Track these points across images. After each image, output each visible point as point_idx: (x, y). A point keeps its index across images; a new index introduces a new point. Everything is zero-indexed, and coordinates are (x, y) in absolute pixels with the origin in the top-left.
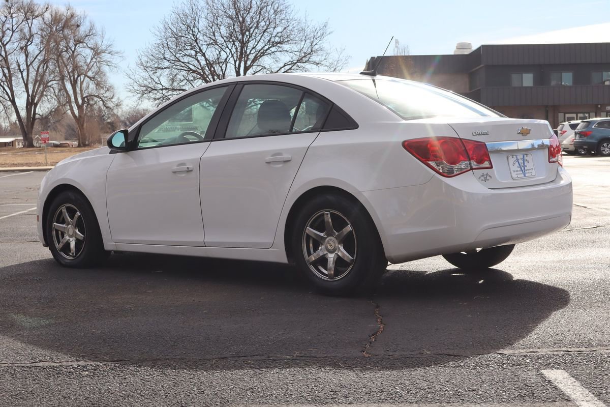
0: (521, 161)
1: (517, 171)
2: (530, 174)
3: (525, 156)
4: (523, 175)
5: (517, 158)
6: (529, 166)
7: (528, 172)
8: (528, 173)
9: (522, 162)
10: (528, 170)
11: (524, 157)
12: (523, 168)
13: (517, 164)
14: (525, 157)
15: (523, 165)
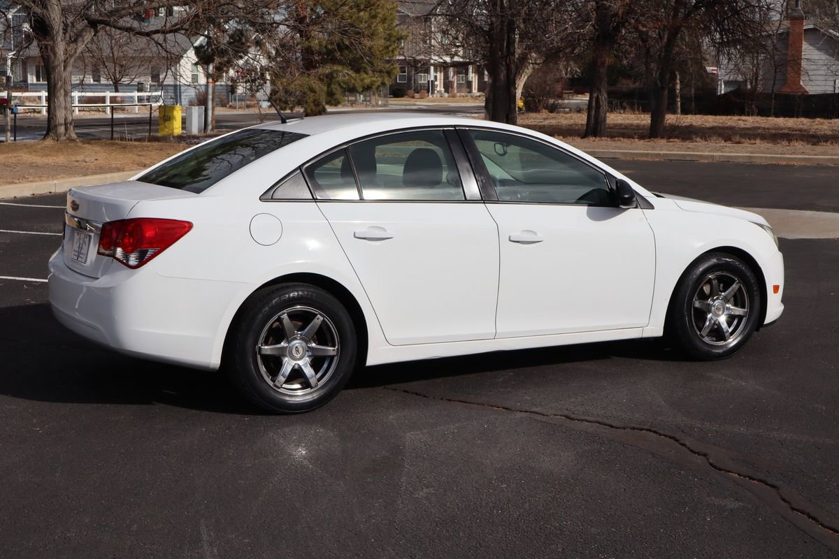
0: (81, 242)
1: (76, 251)
2: (81, 260)
4: (76, 258)
7: (81, 255)
8: (81, 257)
10: (83, 254)
12: (80, 250)
13: (78, 244)
15: (81, 246)
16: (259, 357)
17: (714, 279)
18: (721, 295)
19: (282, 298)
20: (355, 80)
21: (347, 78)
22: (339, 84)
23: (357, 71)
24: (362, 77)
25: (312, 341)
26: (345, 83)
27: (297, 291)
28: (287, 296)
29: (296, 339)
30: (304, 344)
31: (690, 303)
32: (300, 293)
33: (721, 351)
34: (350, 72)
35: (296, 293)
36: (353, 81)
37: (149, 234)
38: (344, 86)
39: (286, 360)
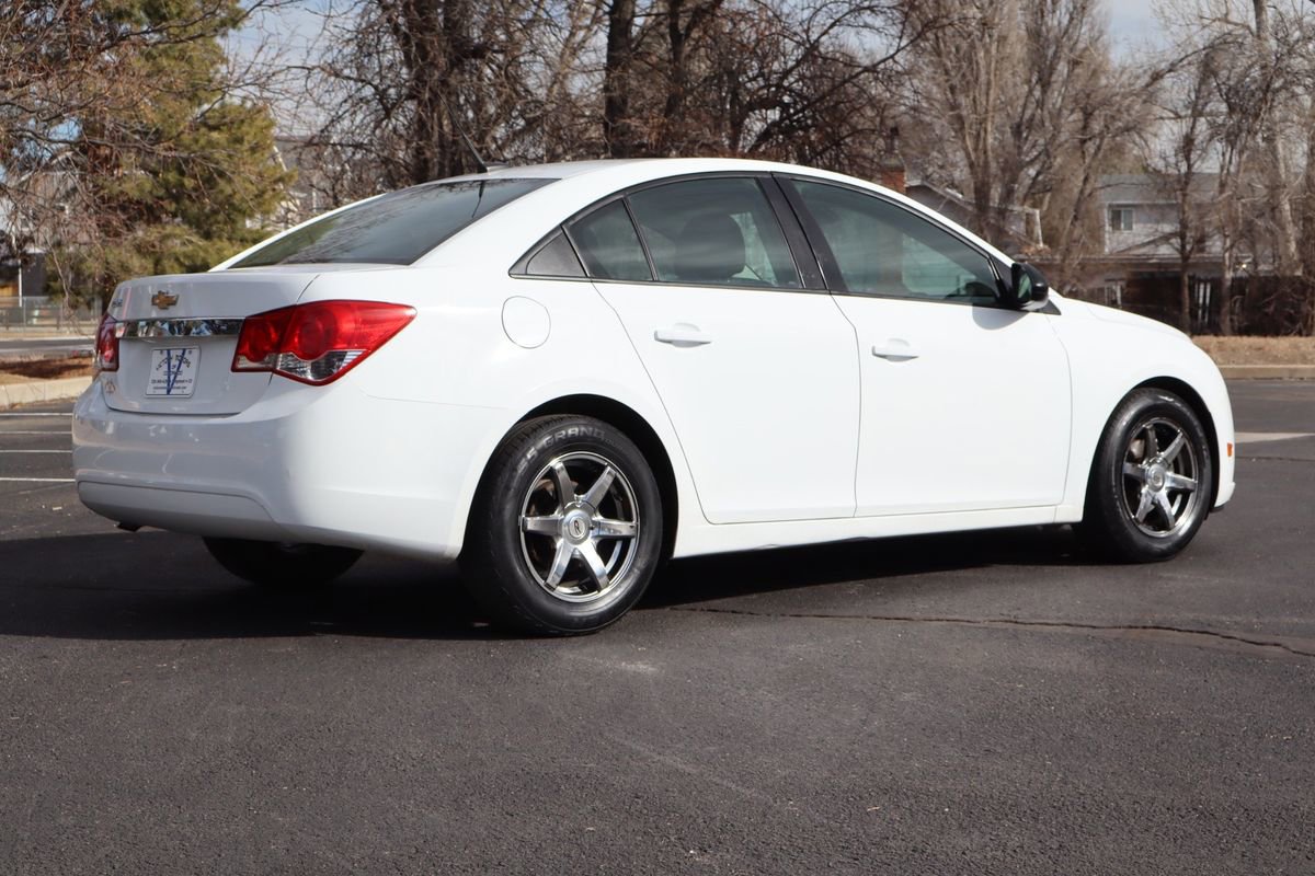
0: (174, 362)
1: (159, 381)
2: (179, 391)
3: (187, 351)
4: (165, 391)
5: (169, 354)
6: (187, 373)
7: (179, 385)
8: (178, 388)
9: (177, 363)
10: (183, 381)
11: (183, 354)
12: (172, 377)
13: (165, 367)
14: (186, 355)
15: (175, 370)
16: (522, 534)
17: (1151, 429)
18: (1159, 456)
19: (557, 436)
20: (206, 251)
21: (191, 248)
22: (177, 259)
23: (207, 236)
24: (217, 246)
25: (598, 513)
26: (186, 256)
27: (578, 425)
28: (564, 432)
29: (573, 507)
30: (586, 515)
31: (1120, 468)
32: (583, 429)
33: (1163, 546)
34: (195, 239)
35: (577, 429)
36: (202, 254)
37: (347, 326)
38: (187, 263)
39: (560, 543)
